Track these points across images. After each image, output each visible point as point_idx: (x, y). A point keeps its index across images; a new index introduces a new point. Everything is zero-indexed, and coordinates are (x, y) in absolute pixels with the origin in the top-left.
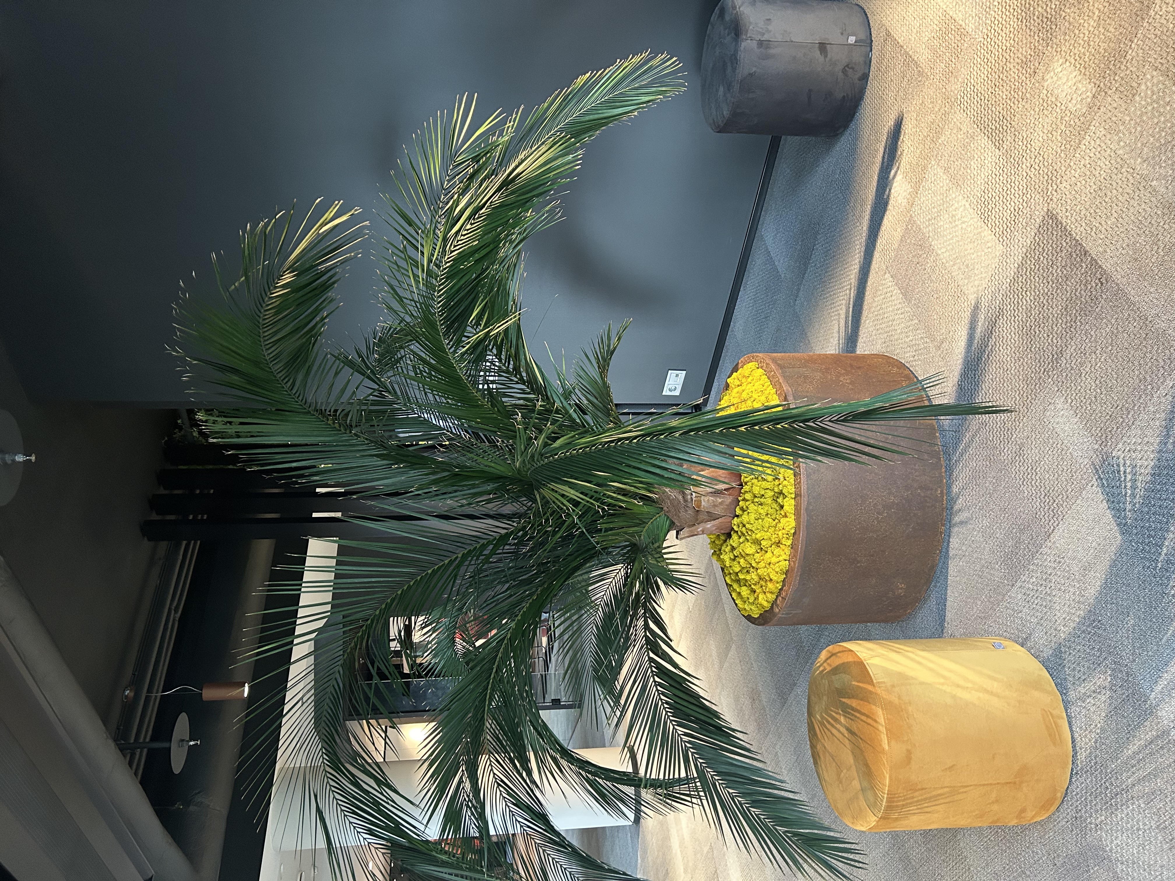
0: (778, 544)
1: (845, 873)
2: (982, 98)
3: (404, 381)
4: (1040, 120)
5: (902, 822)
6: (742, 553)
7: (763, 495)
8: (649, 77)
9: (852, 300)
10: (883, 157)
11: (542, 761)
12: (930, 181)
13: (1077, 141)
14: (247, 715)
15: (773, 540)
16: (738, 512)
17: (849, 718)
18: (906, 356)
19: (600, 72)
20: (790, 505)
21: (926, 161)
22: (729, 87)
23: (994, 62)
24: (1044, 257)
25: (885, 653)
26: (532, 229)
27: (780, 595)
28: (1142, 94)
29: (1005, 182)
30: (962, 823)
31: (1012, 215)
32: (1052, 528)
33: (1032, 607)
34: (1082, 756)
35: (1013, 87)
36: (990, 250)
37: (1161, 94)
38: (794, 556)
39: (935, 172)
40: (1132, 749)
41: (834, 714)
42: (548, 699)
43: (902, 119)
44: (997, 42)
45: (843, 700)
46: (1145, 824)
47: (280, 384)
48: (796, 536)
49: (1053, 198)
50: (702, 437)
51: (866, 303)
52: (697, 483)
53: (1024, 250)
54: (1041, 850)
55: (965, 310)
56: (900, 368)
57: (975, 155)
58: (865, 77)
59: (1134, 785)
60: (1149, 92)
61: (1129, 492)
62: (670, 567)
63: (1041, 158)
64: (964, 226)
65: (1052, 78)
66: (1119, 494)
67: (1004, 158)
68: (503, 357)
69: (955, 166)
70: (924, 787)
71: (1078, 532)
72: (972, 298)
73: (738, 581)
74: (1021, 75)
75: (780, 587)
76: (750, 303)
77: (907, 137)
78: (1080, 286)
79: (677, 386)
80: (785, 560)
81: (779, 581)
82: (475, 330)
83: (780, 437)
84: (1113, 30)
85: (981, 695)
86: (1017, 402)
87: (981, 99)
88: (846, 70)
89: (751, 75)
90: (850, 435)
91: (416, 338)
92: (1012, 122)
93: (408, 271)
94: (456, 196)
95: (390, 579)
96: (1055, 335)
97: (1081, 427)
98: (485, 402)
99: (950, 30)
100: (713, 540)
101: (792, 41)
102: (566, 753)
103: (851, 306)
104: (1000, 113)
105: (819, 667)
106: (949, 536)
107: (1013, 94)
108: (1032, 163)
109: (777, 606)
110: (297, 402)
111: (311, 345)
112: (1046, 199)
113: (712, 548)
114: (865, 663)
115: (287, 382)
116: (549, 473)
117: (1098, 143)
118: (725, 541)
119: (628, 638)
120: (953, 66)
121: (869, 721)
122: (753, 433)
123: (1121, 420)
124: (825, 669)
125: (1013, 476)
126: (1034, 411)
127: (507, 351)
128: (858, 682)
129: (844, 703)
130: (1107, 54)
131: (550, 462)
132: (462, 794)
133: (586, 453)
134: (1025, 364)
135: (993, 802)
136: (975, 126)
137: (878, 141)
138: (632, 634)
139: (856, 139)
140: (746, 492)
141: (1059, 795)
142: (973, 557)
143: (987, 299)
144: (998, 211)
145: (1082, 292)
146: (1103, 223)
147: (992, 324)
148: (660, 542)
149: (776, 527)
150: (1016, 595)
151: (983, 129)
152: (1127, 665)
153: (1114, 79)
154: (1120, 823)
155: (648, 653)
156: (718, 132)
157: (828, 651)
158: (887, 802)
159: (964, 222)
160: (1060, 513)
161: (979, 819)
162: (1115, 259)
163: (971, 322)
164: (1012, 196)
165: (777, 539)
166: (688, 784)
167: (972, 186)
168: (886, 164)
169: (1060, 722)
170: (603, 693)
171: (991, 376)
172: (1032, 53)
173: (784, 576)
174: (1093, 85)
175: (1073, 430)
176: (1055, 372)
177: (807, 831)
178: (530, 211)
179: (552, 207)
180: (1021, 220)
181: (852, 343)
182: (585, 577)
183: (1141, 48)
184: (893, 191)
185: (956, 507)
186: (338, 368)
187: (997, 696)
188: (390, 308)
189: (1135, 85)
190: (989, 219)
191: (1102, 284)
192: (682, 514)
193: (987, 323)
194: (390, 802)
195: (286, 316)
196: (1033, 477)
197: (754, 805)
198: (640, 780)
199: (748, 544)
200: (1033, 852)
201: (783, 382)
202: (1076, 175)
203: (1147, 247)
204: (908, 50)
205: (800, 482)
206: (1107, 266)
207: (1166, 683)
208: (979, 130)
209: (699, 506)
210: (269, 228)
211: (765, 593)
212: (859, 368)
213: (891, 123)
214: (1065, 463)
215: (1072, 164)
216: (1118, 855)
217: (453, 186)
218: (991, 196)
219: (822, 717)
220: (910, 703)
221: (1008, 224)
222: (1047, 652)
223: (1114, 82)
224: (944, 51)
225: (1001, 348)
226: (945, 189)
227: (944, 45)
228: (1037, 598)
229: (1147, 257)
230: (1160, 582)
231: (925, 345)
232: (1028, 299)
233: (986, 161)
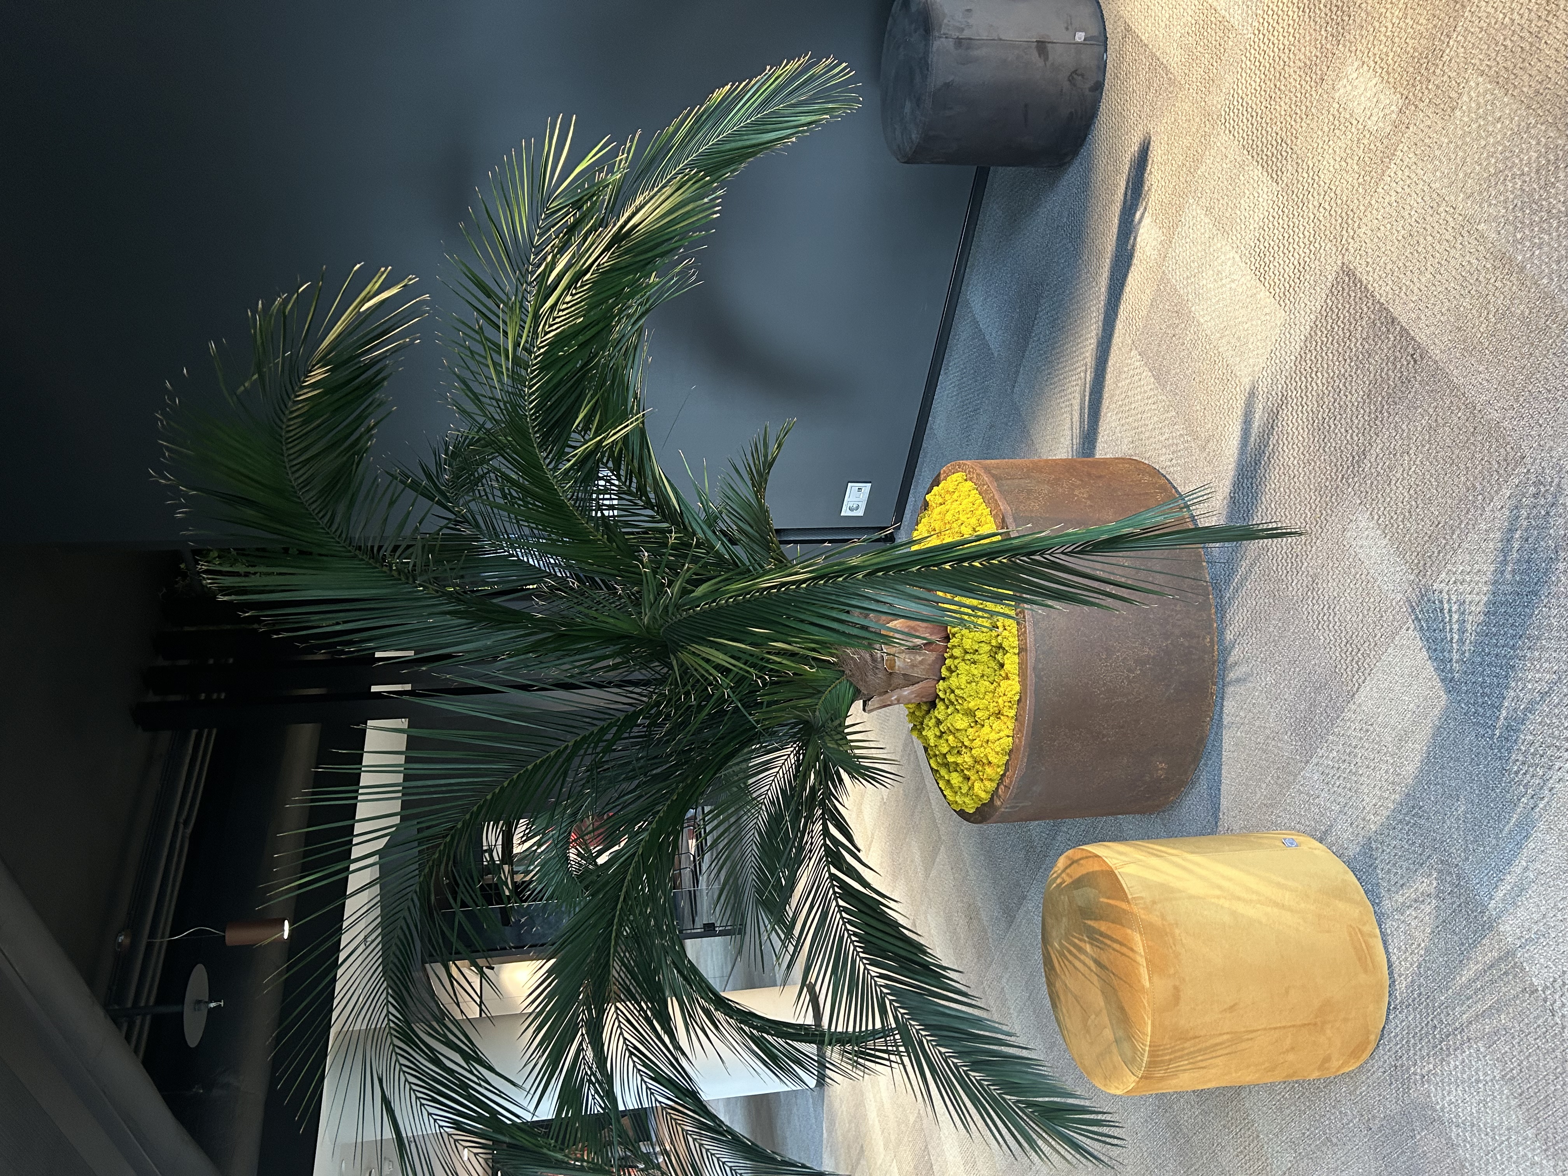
0: (998, 714)
1: (1096, 1153)
2: (1254, 114)
3: (490, 510)
4: (1331, 143)
5: (1170, 1082)
6: (951, 728)
7: (977, 651)
8: (809, 91)
9: (1088, 386)
10: (1126, 194)
11: (690, 1016)
12: (1187, 225)
13: (1379, 171)
14: (289, 969)
15: (992, 710)
16: (944, 673)
17: (1096, 946)
18: (1161, 460)
19: (744, 83)
20: (1012, 663)
21: (1181, 200)
22: (918, 101)
23: (1268, 65)
24: (1339, 327)
25: (1143, 858)
26: (658, 298)
27: (1002, 783)
28: (1464, 108)
29: (1286, 226)
30: (1248, 1079)
31: (1296, 270)
32: (1357, 685)
33: (1332, 791)
34: (1402, 985)
35: (1294, 99)
36: (1268, 317)
37: (1489, 107)
38: (1020, 730)
39: (1194, 213)
40: (1467, 974)
41: (1076, 941)
42: (699, 924)
43: (1149, 143)
44: (1272, 38)
45: (1089, 922)
46: (1486, 1074)
47: (314, 519)
48: (1021, 704)
49: (1350, 247)
50: (894, 579)
51: (1106, 389)
52: (887, 640)
53: (1312, 316)
54: (1351, 1110)
55: (1238, 397)
56: (1153, 477)
57: (1246, 191)
58: (1098, 87)
59: (1470, 1023)
60: (1473, 105)
61: (1456, 637)
62: (856, 751)
63: (1332, 195)
64: (1233, 286)
65: (1345, 86)
66: (1442, 640)
67: (1284, 194)
68: (622, 473)
69: (1220, 206)
70: (1197, 1034)
71: (1391, 690)
72: (1246, 381)
73: (946, 765)
74: (1303, 83)
75: (1002, 773)
76: (953, 391)
77: (1156, 167)
78: (1387, 364)
79: (860, 504)
80: (1008, 736)
81: (1000, 764)
82: (583, 437)
83: (998, 576)
84: (1425, 22)
85: (1269, 909)
86: (1307, 519)
87: (1252, 116)
88: (1073, 78)
89: (947, 85)
90: (1088, 571)
91: (501, 450)
92: (1293, 147)
93: (486, 358)
94: (549, 258)
95: (476, 780)
96: (1355, 429)
97: (1392, 552)
98: (600, 536)
99: (1209, 22)
100: (911, 711)
101: (1001, 40)
102: (722, 1004)
103: (1087, 394)
104: (1277, 134)
105: (1056, 878)
106: (1222, 699)
107: (1294, 108)
108: (1321, 201)
109: (999, 797)
110: (339, 543)
111: (354, 466)
112: (1340, 249)
113: (910, 721)
114: (1116, 872)
115: (323, 516)
116: (687, 631)
117: (1407, 174)
118: (928, 712)
119: (801, 849)
120: (1215, 71)
121: (1124, 950)
122: (960, 572)
123: (1444, 542)
124: (1064, 882)
125: (1305, 618)
126: (1331, 531)
127: (628, 465)
128: (1108, 898)
129: (1090, 926)
130: (1416, 54)
131: (690, 616)
132: (582, 1067)
133: (738, 604)
134: (1317, 469)
135: (1287, 1051)
136: (1245, 152)
137: (1117, 172)
138: (807, 842)
139: (1089, 170)
140: (954, 646)
141: (1372, 1037)
142: (1254, 725)
143: (1266, 383)
144: (1277, 265)
145: (1390, 372)
146: (1415, 280)
147: (1274, 415)
148: (842, 720)
149: (994, 693)
150: (1311, 774)
151: (1256, 157)
152: (1457, 865)
153: (1427, 88)
154: (1454, 1073)
155: (829, 868)
156: (905, 163)
157: (1068, 857)
158: (1150, 1056)
159: (1233, 281)
160: (1367, 666)
161: (1269, 1074)
162: (1432, 328)
163: (1246, 414)
164: (1295, 246)
165: (996, 709)
166: (885, 1037)
167: (1243, 233)
168: (1129, 203)
169: (1372, 941)
170: (770, 922)
171: (1273, 486)
172: (1318, 54)
173: (1007, 758)
174: (1399, 96)
175: (1382, 556)
176: (1356, 479)
177: (1047, 1099)
178: (654, 274)
179: (684, 267)
180: (1308, 277)
181: (1089, 443)
182: (744, 766)
183: (1463, 46)
184: (1139, 239)
185: (1231, 660)
186: (393, 494)
187: (1290, 909)
188: (463, 411)
189: (1454, 95)
190: (1266, 276)
191: (1415, 361)
192: (870, 677)
193: (1267, 415)
194: (482, 1083)
195: (319, 426)
196: (1331, 618)
197: (973, 1068)
198: (823, 1034)
199: (958, 716)
200: (1340, 1112)
201: (1000, 499)
202: (1379, 217)
203: (1474, 311)
204: (1154, 50)
205: (1025, 631)
206: (1421, 337)
207: (1509, 888)
208: (1250, 157)
209: (892, 667)
210: (289, 306)
211: (982, 780)
212: (1100, 477)
213: (1135, 148)
214: (1372, 600)
215: (1373, 202)
216: (1452, 1116)
217: (547, 242)
218: (1267, 246)
219: (1061, 944)
220: (1177, 924)
221: (1291, 282)
222: (1353, 850)
223: (1426, 92)
224: (1202, 51)
225: (1285, 448)
226: (1207, 236)
227: (1202, 44)
228: (1339, 778)
229: (1474, 325)
230: (1499, 754)
231: (1186, 445)
232: (1319, 382)
233: (1261, 199)
